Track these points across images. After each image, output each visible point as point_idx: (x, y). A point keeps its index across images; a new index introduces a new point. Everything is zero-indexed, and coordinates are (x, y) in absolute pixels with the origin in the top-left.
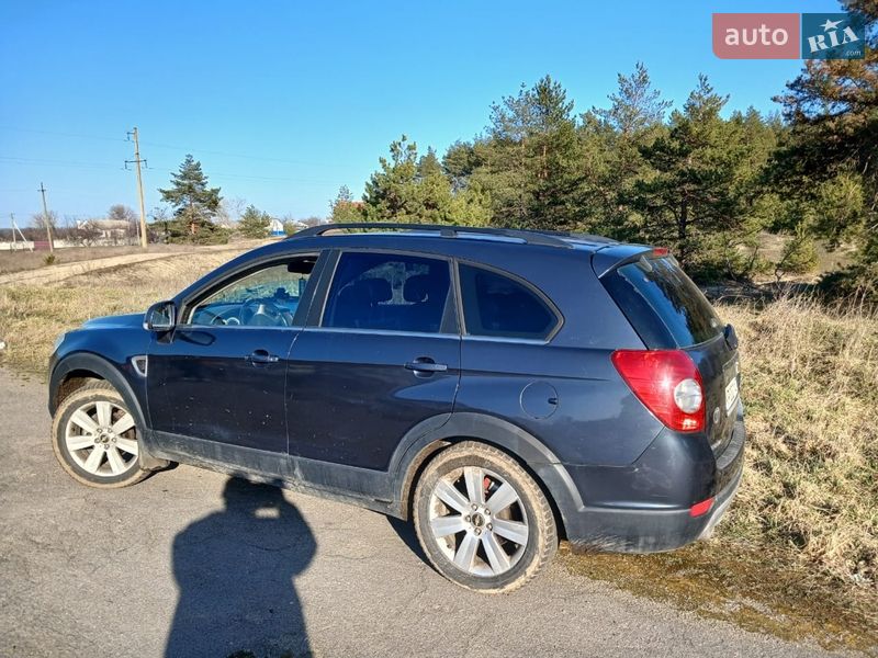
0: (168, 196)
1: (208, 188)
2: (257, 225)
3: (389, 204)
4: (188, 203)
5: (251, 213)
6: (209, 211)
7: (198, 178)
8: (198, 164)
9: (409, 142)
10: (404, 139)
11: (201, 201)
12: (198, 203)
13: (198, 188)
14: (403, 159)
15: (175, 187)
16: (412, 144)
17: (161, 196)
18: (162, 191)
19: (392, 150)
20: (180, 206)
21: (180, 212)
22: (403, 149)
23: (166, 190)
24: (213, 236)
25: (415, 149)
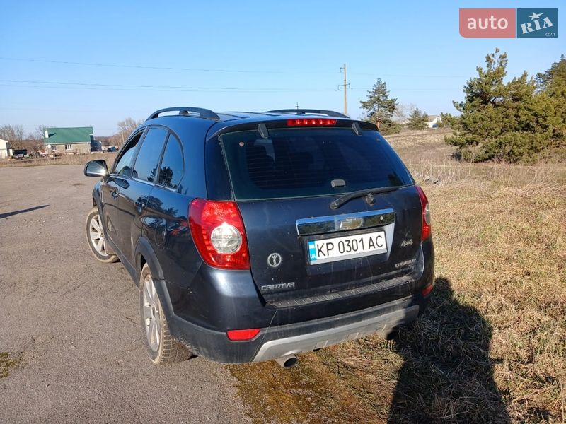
0: (365, 105)
1: (389, 98)
2: (419, 121)
3: (481, 101)
4: (376, 108)
5: (416, 113)
6: (389, 113)
7: (384, 93)
8: (385, 83)
9: (501, 53)
10: (497, 51)
11: (384, 107)
12: (383, 108)
13: (383, 99)
14: (496, 66)
15: (369, 99)
16: (503, 54)
17: (360, 105)
18: (361, 102)
19: (487, 61)
20: (372, 111)
21: (372, 114)
22: (496, 59)
23: (364, 101)
24: (391, 129)
25: (505, 57)
